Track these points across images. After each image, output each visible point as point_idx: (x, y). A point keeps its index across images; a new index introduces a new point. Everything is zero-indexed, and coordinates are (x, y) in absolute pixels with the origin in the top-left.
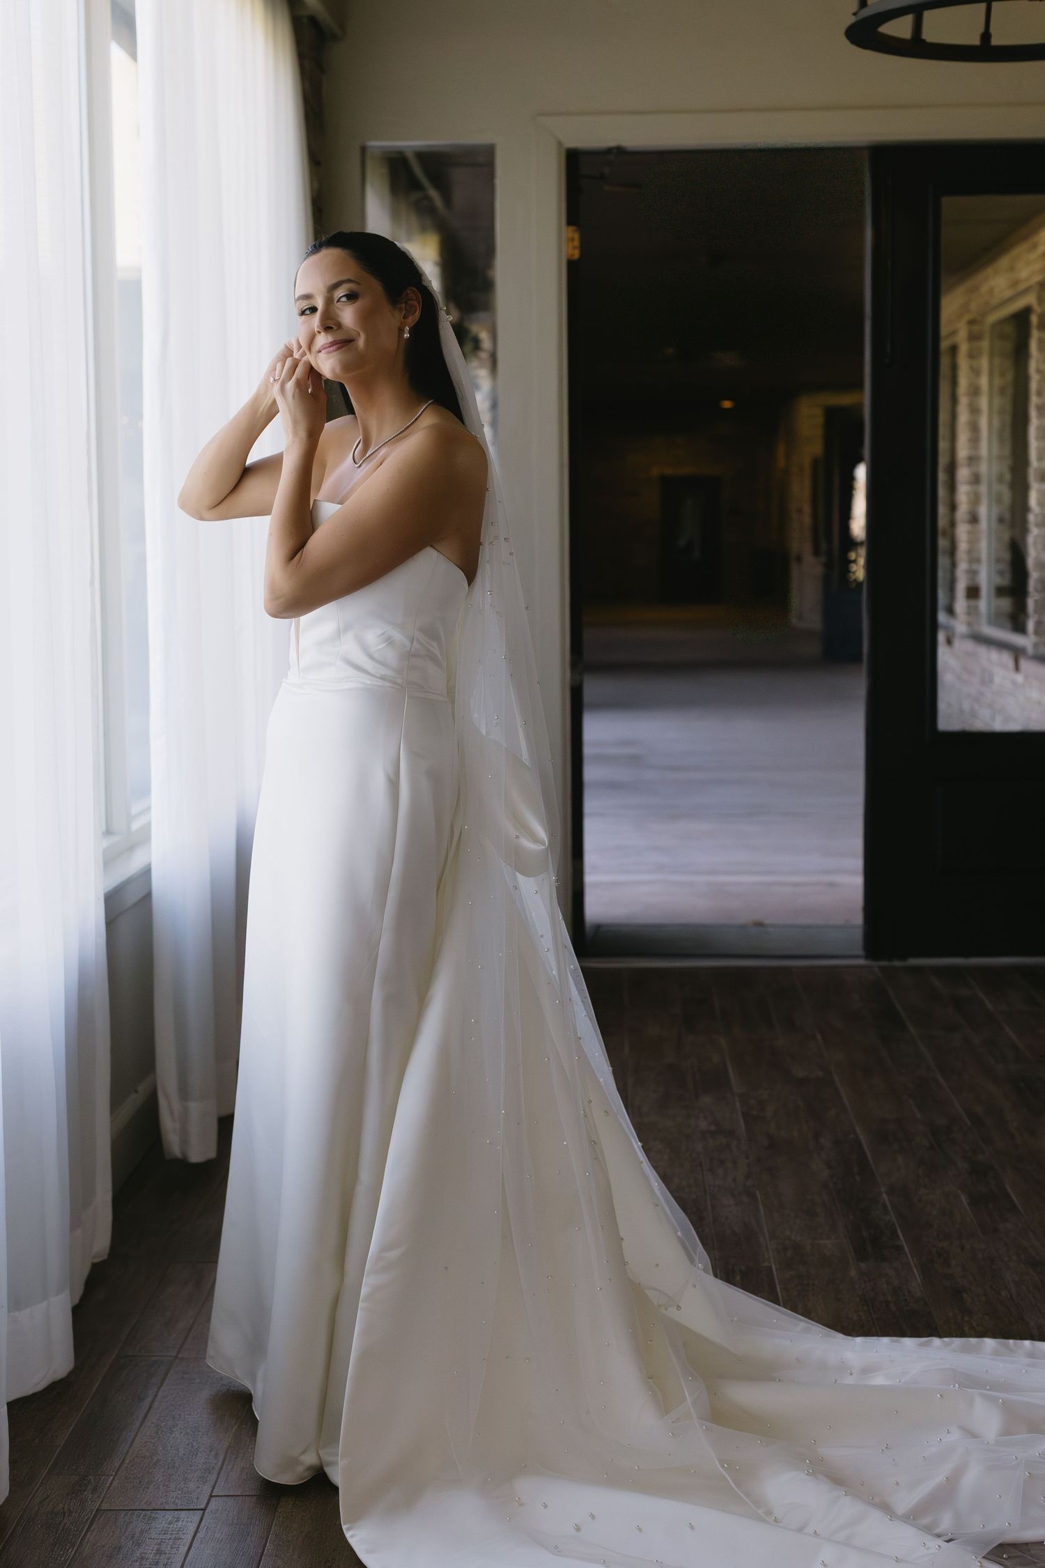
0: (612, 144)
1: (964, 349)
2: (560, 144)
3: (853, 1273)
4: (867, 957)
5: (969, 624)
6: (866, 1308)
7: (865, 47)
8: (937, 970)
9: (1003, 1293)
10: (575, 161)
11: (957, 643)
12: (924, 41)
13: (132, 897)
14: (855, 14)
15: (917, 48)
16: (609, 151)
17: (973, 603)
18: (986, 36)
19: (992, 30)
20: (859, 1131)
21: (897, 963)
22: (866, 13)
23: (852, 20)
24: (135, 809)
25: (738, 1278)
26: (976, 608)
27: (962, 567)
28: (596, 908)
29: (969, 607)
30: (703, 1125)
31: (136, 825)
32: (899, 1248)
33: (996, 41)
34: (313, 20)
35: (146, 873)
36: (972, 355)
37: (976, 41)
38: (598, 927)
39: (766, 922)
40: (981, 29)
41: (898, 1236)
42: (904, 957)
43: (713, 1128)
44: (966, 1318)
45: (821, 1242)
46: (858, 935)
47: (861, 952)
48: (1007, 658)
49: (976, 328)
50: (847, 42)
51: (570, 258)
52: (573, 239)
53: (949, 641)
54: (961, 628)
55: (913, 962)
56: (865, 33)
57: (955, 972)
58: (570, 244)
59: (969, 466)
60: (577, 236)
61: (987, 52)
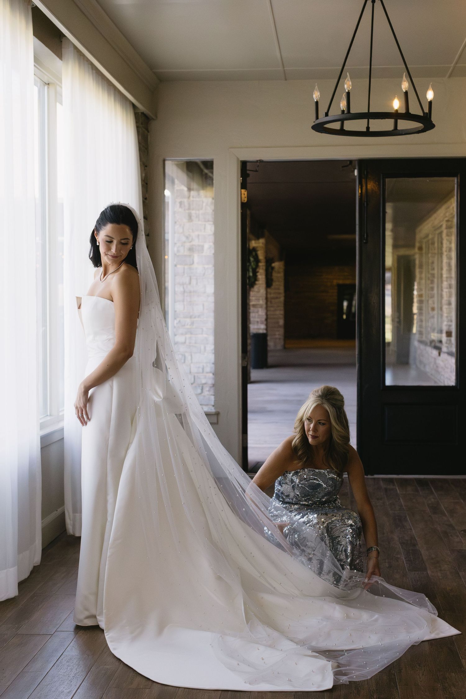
0: (258, 159)
1: (445, 232)
2: (238, 159)
5: (447, 347)
7: (321, 132)
8: (383, 479)
10: (244, 164)
11: (442, 355)
12: (345, 130)
13: (57, 437)
14: (314, 122)
15: (342, 132)
16: (257, 161)
17: (449, 338)
18: (368, 128)
19: (370, 126)
22: (318, 122)
23: (314, 124)
26: (450, 340)
27: (445, 323)
29: (447, 340)
33: (371, 130)
34: (143, 113)
35: (62, 430)
36: (448, 235)
37: (365, 130)
40: (366, 126)
49: (450, 223)
50: (314, 131)
51: (243, 201)
52: (244, 194)
53: (439, 355)
54: (444, 349)
55: (376, 476)
56: (319, 128)
57: (391, 481)
58: (243, 196)
59: (447, 281)
60: (246, 193)
61: (368, 133)
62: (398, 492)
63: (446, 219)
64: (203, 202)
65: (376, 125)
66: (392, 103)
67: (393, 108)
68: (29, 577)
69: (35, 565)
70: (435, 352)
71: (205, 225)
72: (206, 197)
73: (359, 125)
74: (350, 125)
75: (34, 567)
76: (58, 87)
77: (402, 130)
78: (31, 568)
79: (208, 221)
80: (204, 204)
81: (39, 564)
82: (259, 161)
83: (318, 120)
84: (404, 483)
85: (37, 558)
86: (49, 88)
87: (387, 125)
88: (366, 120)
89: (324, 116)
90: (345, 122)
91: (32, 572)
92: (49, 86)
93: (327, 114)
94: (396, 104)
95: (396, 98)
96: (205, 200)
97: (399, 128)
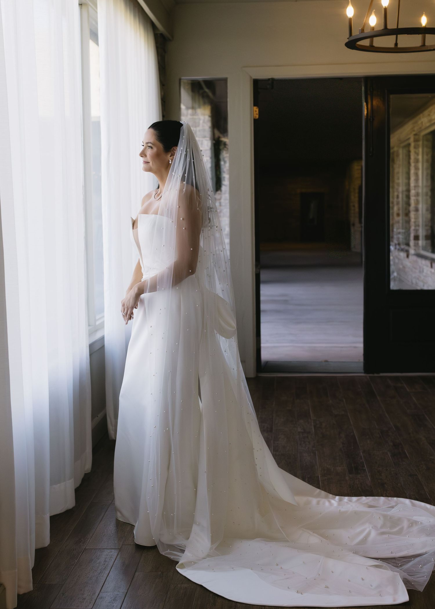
0: (270, 77)
2: (251, 77)
3: (347, 478)
4: (365, 373)
5: (415, 250)
6: (350, 489)
7: (353, 49)
8: (391, 378)
9: (399, 484)
10: (256, 83)
11: (410, 257)
12: (374, 46)
13: (97, 347)
14: (348, 38)
15: (372, 49)
16: (269, 79)
17: (416, 242)
18: (396, 44)
19: (398, 42)
20: (355, 432)
21: (376, 375)
22: (351, 38)
23: (347, 40)
24: (97, 317)
25: (307, 479)
26: (418, 244)
27: (413, 228)
28: (266, 355)
29: (415, 243)
30: (299, 430)
31: (98, 323)
32: (365, 470)
33: (399, 46)
34: (162, 35)
35: (103, 338)
36: (415, 147)
37: (392, 45)
38: (267, 363)
39: (329, 361)
40: (395, 42)
41: (365, 466)
42: (378, 373)
43: (303, 431)
44: (385, 492)
45: (337, 468)
46: (362, 365)
47: (363, 371)
48: (428, 263)
49: (416, 137)
50: (346, 48)
51: (255, 118)
52: (256, 111)
53: (408, 256)
54: (412, 251)
55: (382, 374)
56: (352, 44)
57: (397, 378)
58: (255, 113)
59: (415, 190)
60: (257, 110)
61: (396, 50)
62: (408, 390)
63: (414, 133)
64: (200, 119)
65: (405, 41)
66: (420, 20)
67: (421, 24)
68: (81, 485)
69: (86, 472)
70: (403, 255)
71: (202, 141)
72: (204, 115)
73: (388, 41)
74: (379, 42)
75: (85, 474)
76: (90, 9)
77: (430, 46)
78: (82, 476)
79: (205, 137)
80: (201, 122)
81: (90, 471)
82: (271, 80)
83: (351, 37)
84: (411, 381)
85: (88, 466)
86: (82, 8)
87: (415, 40)
88: (394, 36)
89: (360, 32)
90: (375, 39)
91: (83, 480)
92: (82, 6)
93: (362, 31)
94: (424, 21)
95: (424, 14)
96: (202, 117)
97: (426, 44)
